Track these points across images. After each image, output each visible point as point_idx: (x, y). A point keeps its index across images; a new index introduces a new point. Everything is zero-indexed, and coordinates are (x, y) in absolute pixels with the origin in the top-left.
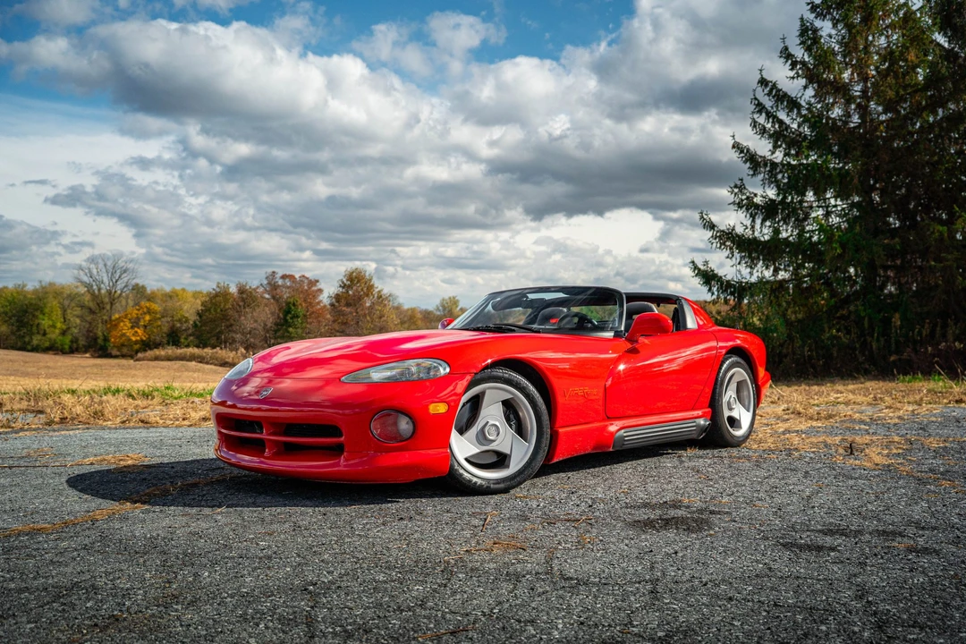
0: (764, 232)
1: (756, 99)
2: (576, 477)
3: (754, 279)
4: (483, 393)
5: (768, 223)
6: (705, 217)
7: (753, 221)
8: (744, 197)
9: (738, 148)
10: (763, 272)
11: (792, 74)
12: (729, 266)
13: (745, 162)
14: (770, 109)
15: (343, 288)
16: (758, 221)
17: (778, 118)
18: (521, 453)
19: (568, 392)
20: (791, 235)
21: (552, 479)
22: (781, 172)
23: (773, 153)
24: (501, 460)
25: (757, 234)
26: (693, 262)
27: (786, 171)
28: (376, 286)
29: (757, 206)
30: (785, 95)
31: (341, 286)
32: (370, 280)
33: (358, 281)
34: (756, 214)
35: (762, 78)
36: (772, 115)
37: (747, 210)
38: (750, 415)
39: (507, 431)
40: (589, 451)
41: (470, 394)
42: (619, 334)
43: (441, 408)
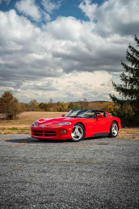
0: (129, 88)
1: (128, 52)
3: (126, 100)
5: (130, 85)
6: (114, 83)
7: (126, 84)
8: (124, 77)
9: (123, 64)
10: (128, 98)
11: (137, 45)
12: (119, 96)
13: (124, 68)
14: (131, 54)
15: (3, 97)
16: (128, 84)
17: (133, 57)
18: (81, 136)
19: (87, 127)
20: (136, 88)
21: (85, 141)
22: (134, 71)
23: (132, 66)
24: (78, 137)
25: (127, 88)
26: (110, 95)
27: (135, 71)
28: (14, 97)
29: (127, 80)
30: (136, 50)
31: (3, 96)
32: (12, 95)
33: (8, 95)
34: (127, 82)
35: (130, 46)
36: (132, 56)
37: (125, 81)
38: (117, 132)
39: (79, 133)
40: (90, 137)
41: (74, 127)
42: (95, 118)
43: (70, 129)
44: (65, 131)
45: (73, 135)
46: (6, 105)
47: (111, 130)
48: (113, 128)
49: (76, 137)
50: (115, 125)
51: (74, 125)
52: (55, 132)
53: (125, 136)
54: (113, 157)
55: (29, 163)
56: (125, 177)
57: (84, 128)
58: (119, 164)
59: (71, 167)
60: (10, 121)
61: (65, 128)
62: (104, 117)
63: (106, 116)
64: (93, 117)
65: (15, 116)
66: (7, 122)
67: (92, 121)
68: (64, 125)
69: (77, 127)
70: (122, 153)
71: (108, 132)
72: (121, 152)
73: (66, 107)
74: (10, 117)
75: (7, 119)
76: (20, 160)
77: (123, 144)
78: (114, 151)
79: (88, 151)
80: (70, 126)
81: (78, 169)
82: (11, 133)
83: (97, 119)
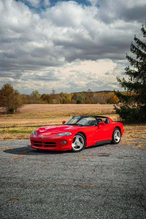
1: (132, 44)
2: (89, 150)
4: (76, 137)
5: (135, 78)
6: (118, 78)
7: (132, 78)
8: (128, 71)
9: (128, 57)
13: (129, 61)
14: (136, 47)
17: (139, 50)
18: (82, 146)
19: (88, 136)
21: (86, 150)
22: (139, 64)
23: (137, 58)
24: (78, 147)
25: (132, 82)
27: (141, 64)
29: (132, 74)
31: (2, 89)
34: (132, 76)
35: (135, 37)
36: (137, 49)
38: (120, 138)
39: (80, 143)
40: (91, 145)
41: (74, 137)
42: (96, 125)
43: (71, 140)
44: (65, 142)
45: (73, 145)
46: (6, 98)
47: (113, 136)
48: (116, 135)
49: (77, 147)
50: (118, 131)
51: (74, 135)
52: (55, 143)
53: (128, 141)
54: (112, 176)
55: (26, 188)
56: (121, 208)
57: (84, 138)
58: (118, 188)
59: (69, 193)
60: (10, 115)
61: (65, 138)
62: (106, 123)
63: (108, 122)
64: (94, 125)
65: (16, 110)
66: (8, 116)
67: (94, 129)
68: (64, 135)
69: (78, 137)
70: (123, 170)
71: (110, 139)
72: (121, 169)
73: (70, 98)
74: (11, 111)
75: (8, 113)
76: (18, 183)
77: (125, 155)
78: (114, 167)
79: (88, 167)
80: (70, 136)
81: (76, 197)
82: (11, 139)
83: (98, 126)
